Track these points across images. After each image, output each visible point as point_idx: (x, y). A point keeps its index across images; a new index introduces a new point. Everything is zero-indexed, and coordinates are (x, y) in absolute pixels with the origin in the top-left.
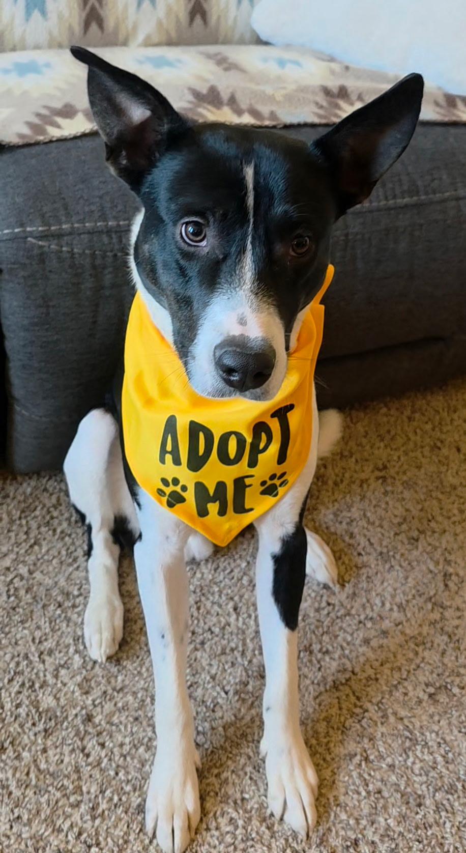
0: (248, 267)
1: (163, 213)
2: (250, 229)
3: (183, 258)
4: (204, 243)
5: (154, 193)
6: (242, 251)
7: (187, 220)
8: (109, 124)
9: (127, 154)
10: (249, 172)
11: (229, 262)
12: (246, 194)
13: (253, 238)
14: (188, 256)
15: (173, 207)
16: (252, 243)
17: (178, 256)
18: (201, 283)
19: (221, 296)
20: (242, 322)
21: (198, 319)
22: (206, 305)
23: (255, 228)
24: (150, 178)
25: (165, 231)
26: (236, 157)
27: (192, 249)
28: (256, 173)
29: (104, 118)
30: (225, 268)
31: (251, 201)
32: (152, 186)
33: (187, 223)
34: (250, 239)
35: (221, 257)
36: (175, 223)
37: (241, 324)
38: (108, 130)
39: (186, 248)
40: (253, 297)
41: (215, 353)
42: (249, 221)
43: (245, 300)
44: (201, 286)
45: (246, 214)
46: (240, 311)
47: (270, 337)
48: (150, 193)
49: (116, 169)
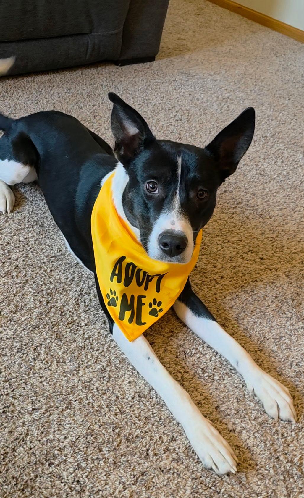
0: (177, 201)
1: (139, 178)
2: (178, 184)
3: (146, 199)
4: (156, 192)
5: (135, 169)
6: (174, 194)
7: (149, 181)
8: (118, 133)
9: (124, 149)
10: (180, 160)
11: (168, 199)
12: (177, 168)
13: (180, 188)
14: (149, 198)
15: (144, 175)
16: (179, 191)
17: (145, 198)
18: (155, 210)
19: (164, 214)
20: (173, 224)
21: (152, 225)
22: (156, 218)
23: (181, 184)
24: (134, 162)
25: (140, 186)
26: (174, 153)
27: (151, 194)
28: (183, 160)
29: (116, 131)
30: (166, 202)
31: (179, 171)
32: (135, 165)
33: (149, 183)
34: (178, 188)
35: (164, 197)
36: (144, 183)
37: (172, 224)
38: (117, 136)
39: (149, 194)
40: (179, 214)
41: (159, 237)
42: (178, 180)
43: (175, 215)
44: (154, 211)
45: (177, 177)
46: (172, 219)
47: (185, 231)
48: (133, 169)
49: (118, 156)
